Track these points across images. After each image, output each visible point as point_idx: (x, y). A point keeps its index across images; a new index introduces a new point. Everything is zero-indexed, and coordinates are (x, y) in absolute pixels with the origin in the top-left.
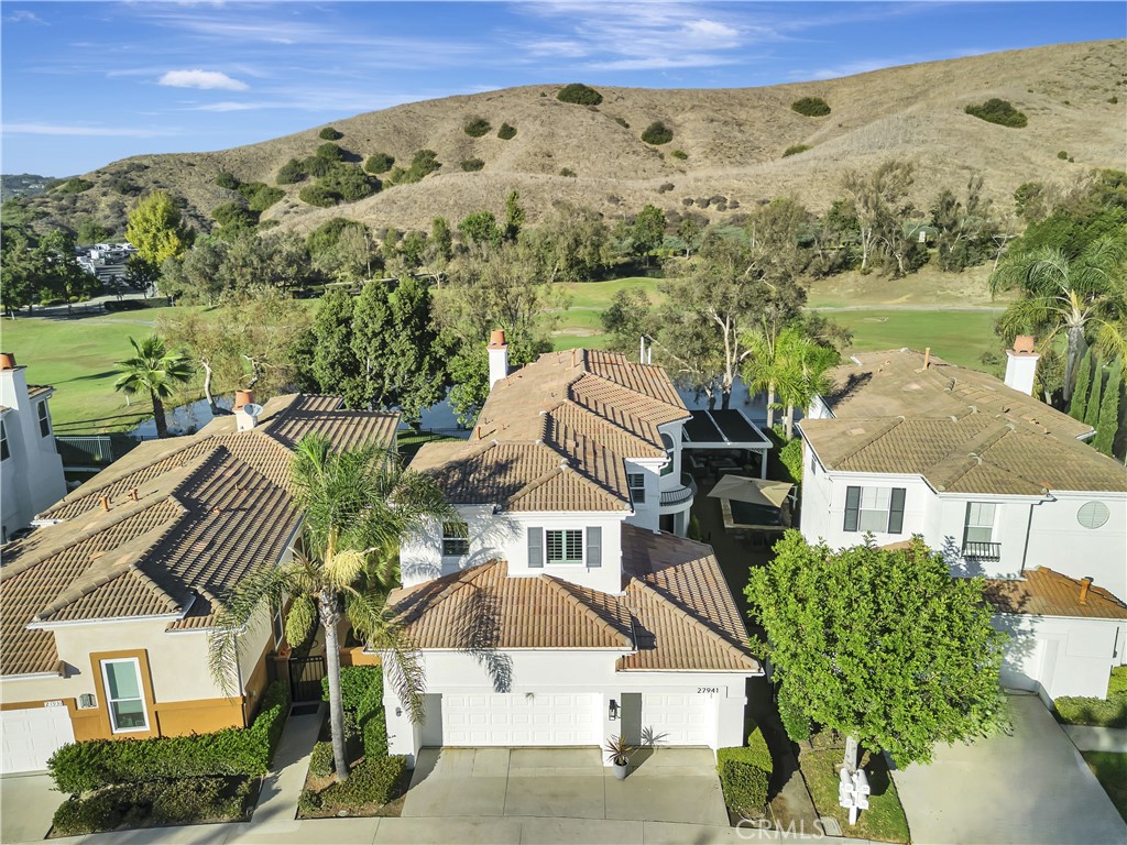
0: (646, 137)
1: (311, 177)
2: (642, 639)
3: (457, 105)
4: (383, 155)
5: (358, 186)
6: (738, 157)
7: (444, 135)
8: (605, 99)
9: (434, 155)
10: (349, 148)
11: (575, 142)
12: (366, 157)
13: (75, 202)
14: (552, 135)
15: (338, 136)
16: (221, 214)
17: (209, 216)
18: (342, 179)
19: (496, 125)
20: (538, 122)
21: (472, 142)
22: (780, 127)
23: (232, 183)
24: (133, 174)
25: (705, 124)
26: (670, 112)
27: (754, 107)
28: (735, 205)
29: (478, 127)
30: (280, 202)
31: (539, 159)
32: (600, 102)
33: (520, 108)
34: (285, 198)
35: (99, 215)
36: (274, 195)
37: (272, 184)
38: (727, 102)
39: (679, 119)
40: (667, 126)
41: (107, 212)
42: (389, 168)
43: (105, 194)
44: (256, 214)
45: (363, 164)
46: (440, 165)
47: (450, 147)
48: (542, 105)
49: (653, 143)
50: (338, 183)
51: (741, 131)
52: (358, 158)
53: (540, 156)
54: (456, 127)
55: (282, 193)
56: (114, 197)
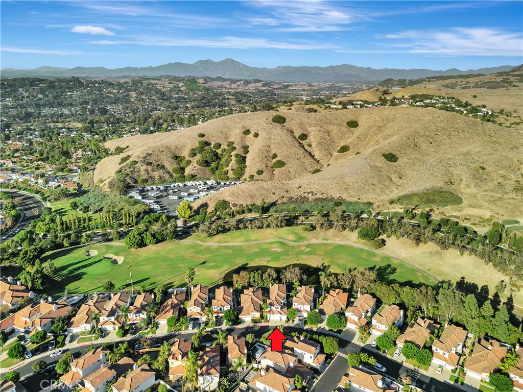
0: (299, 137)
1: (198, 154)
2: (281, 314)
3: (239, 121)
4: (218, 143)
5: (212, 157)
6: (327, 147)
7: (236, 135)
8: (287, 120)
9: (233, 143)
10: (207, 140)
11: (277, 141)
12: (213, 144)
13: (134, 169)
14: (270, 138)
15: (203, 135)
16: (174, 170)
17: (171, 172)
18: (207, 155)
19: (253, 132)
20: (266, 132)
21: (245, 137)
22: (341, 133)
23: (176, 157)
24: (148, 158)
25: (318, 132)
26: (307, 125)
27: (334, 124)
28: (316, 194)
29: (247, 132)
30: (191, 165)
31: (266, 148)
32: (285, 121)
33: (260, 125)
34: (192, 164)
35: (142, 173)
36: (189, 162)
37: (187, 158)
38: (325, 121)
39: (310, 129)
40: (305, 133)
41: (144, 172)
42: (220, 148)
43: (142, 166)
44: (183, 169)
45: (212, 146)
46: (236, 148)
47: (238, 140)
48: (267, 124)
49: (301, 140)
50: (206, 157)
51: (329, 135)
52: (210, 144)
53: (266, 147)
54: (239, 132)
55: (191, 161)
56: (145, 167)
